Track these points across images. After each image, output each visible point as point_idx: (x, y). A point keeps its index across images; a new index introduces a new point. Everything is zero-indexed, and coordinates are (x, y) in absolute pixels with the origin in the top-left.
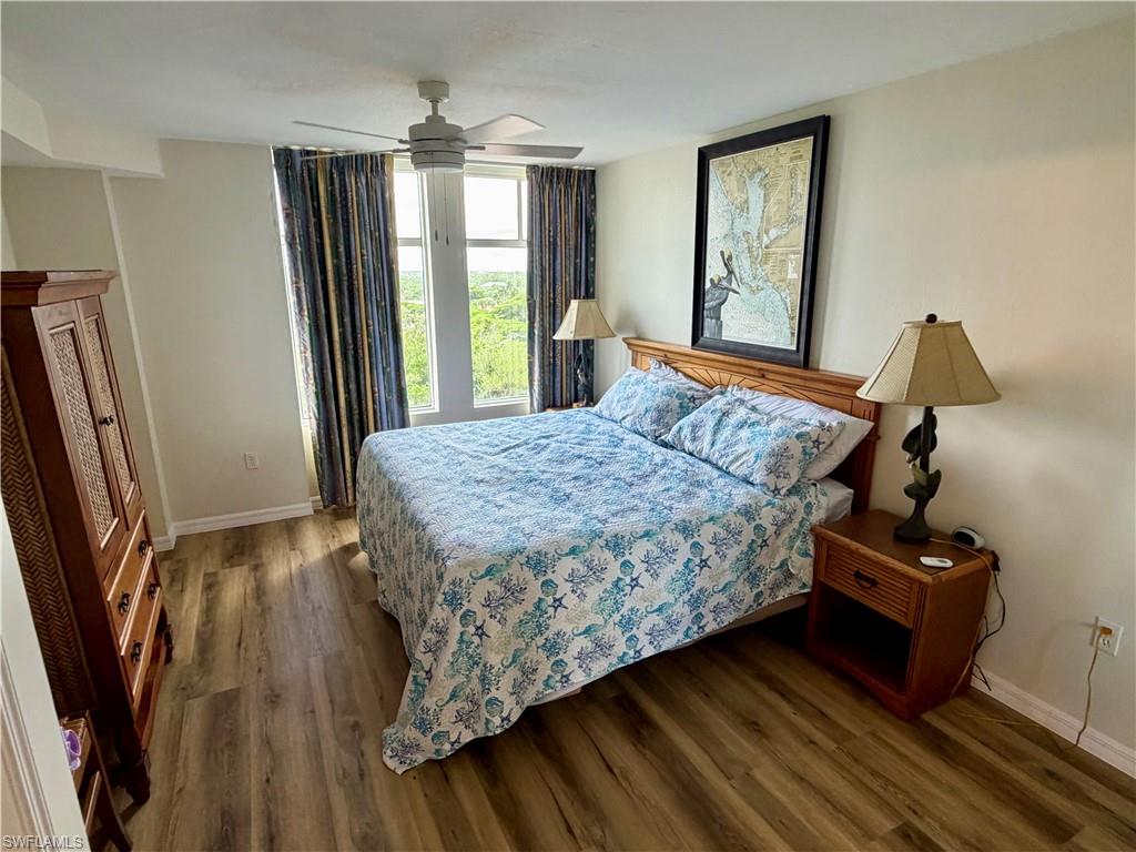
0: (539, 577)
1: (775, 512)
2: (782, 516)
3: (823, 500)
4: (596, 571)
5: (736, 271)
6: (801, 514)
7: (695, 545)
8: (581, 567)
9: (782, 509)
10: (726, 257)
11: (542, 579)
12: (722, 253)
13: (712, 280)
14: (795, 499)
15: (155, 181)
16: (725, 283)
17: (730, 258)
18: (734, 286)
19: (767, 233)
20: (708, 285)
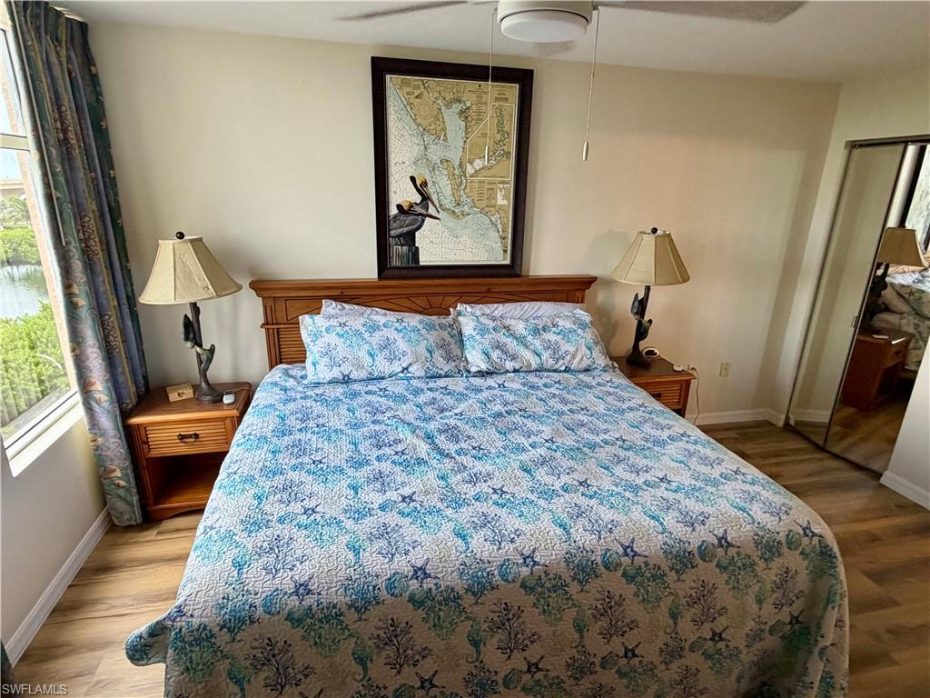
5: (434, 197)
10: (418, 183)
12: (413, 179)
13: (399, 207)
16: (419, 210)
17: (425, 184)
18: (432, 211)
19: (471, 162)
20: (393, 211)
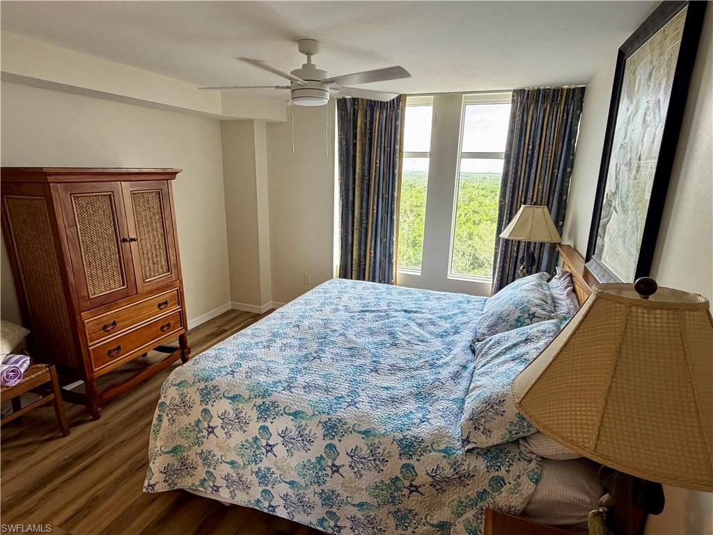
0: (203, 404)
1: (444, 463)
2: (448, 472)
3: (527, 487)
4: (242, 422)
6: (482, 483)
7: (331, 447)
8: (232, 412)
9: (455, 465)
11: (204, 407)
14: (480, 464)
15: (282, 123)
20: (605, 200)
